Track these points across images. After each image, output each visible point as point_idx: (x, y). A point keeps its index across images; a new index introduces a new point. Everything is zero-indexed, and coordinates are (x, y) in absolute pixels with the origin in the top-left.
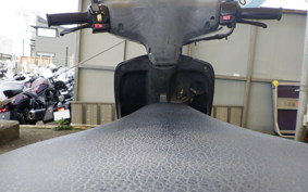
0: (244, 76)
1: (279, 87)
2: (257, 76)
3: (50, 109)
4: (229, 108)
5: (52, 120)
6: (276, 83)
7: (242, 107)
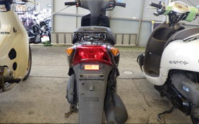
0: (138, 18)
1: (155, 24)
2: (144, 19)
3: (39, 36)
4: (130, 35)
5: (40, 42)
6: (153, 22)
7: (136, 35)
